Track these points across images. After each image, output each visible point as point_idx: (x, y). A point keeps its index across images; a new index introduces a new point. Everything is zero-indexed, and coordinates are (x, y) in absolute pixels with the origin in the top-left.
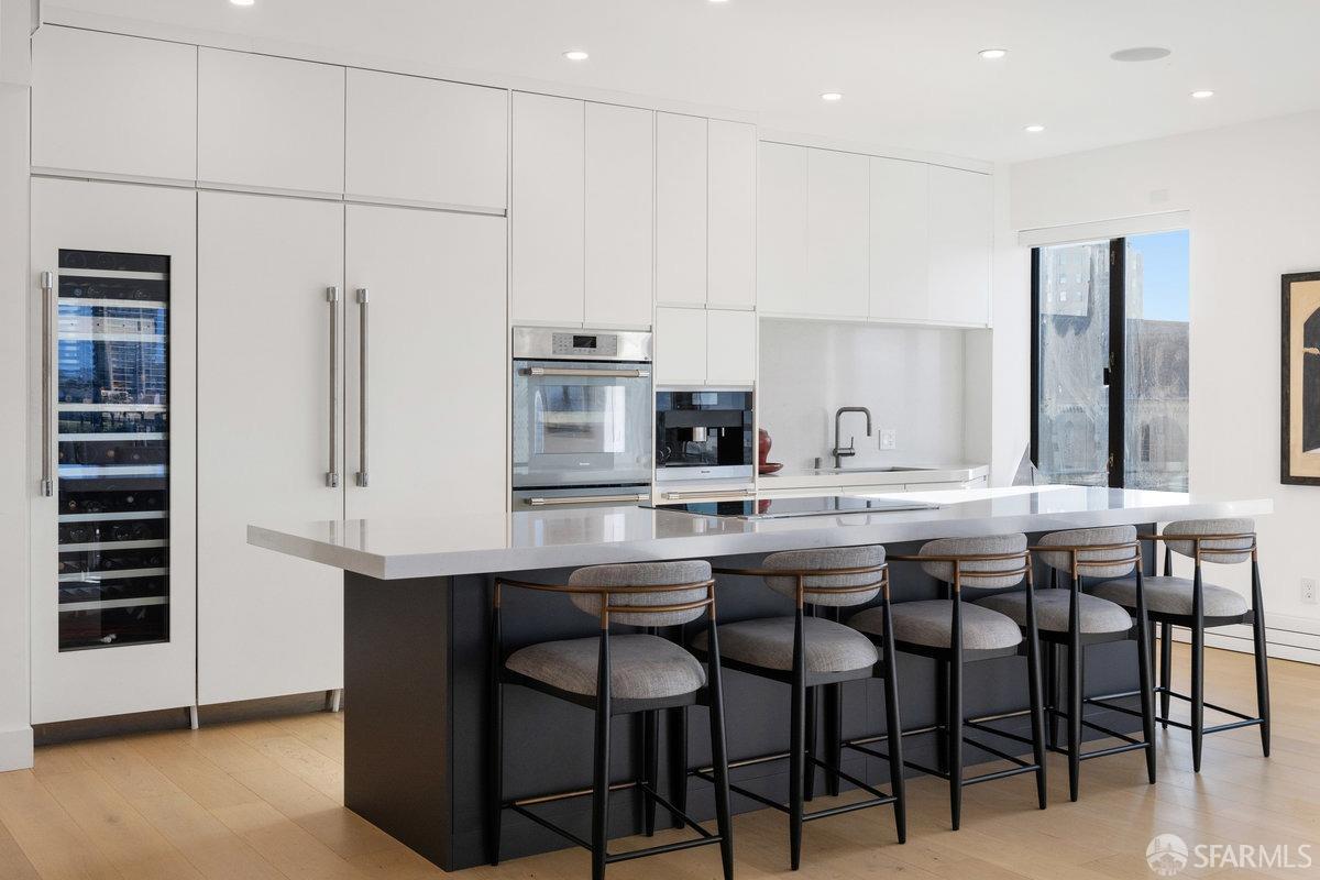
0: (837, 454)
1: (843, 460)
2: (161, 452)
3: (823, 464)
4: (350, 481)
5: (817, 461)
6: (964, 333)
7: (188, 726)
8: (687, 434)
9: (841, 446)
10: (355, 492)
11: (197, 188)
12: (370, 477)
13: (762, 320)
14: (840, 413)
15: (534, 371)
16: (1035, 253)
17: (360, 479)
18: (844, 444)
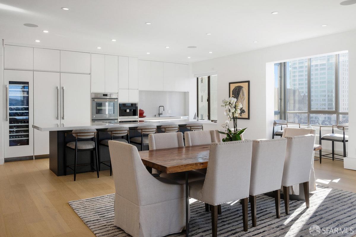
0: (159, 114)
1: (160, 115)
2: (27, 114)
3: (156, 116)
4: (61, 119)
5: (155, 115)
6: (185, 93)
7: (33, 159)
8: (126, 111)
9: (160, 113)
10: (62, 120)
11: (33, 71)
12: (65, 118)
13: (139, 91)
14: (159, 107)
15: (95, 100)
16: (198, 78)
17: (63, 118)
18: (161, 112)
